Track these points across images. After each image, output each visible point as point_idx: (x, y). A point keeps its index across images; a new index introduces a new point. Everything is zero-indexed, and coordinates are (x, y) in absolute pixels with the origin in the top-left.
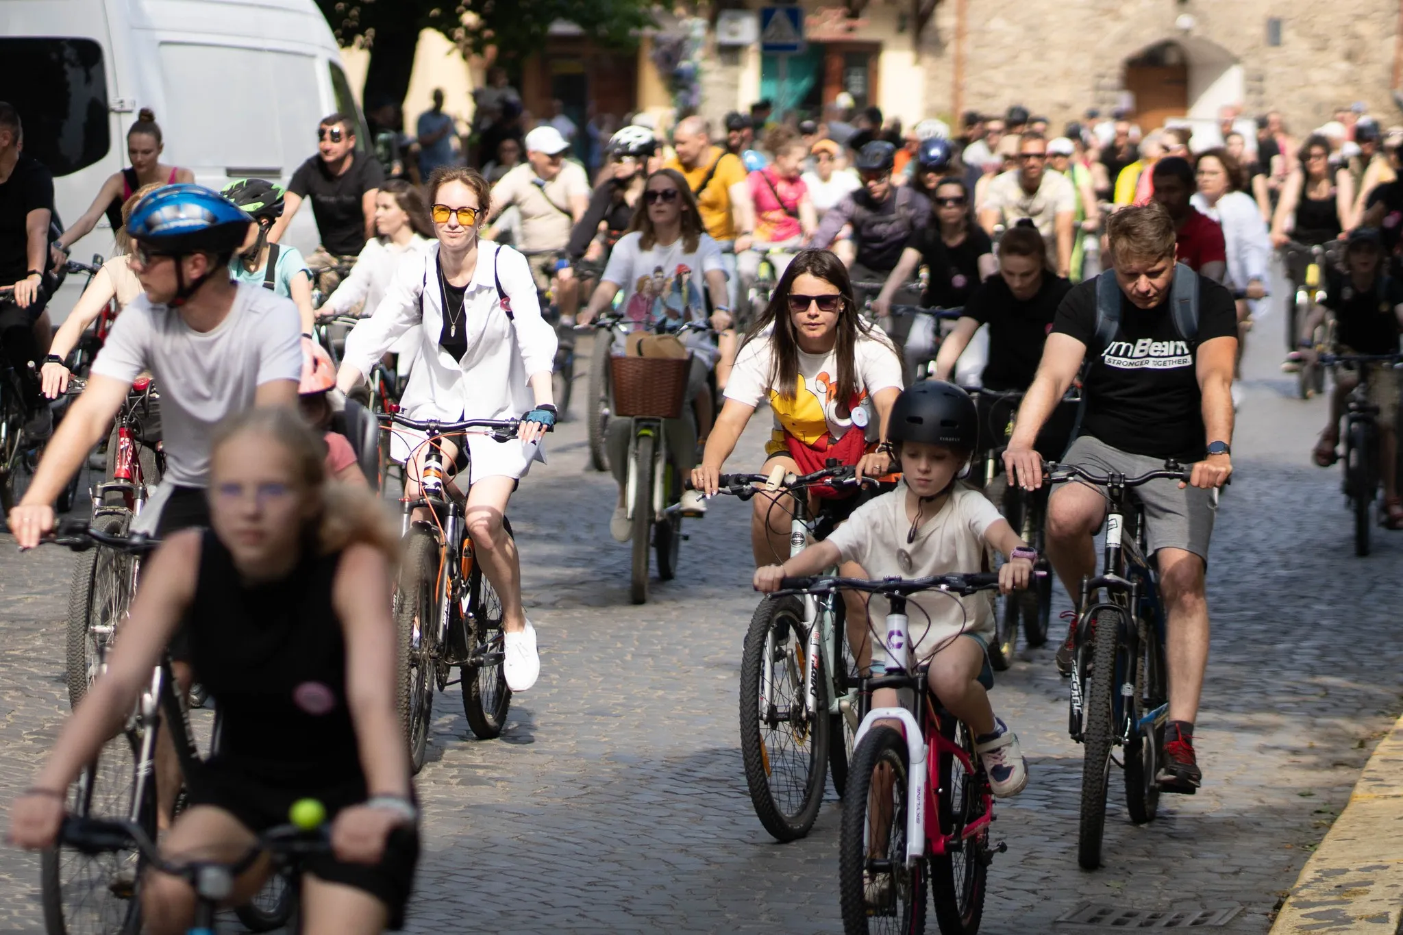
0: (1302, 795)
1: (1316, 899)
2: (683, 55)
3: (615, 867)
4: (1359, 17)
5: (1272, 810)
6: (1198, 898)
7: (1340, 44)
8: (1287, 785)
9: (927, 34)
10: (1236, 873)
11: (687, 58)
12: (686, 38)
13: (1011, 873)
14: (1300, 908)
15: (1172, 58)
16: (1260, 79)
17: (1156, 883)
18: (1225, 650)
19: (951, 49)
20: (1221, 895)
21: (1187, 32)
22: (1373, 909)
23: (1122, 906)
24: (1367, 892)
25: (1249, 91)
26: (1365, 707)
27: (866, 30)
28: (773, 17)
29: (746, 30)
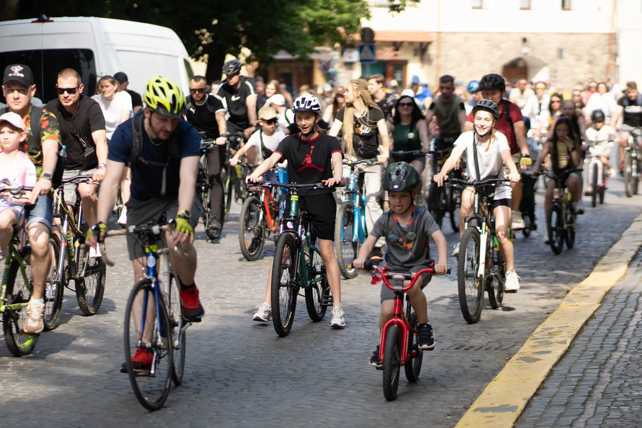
0: (543, 308)
1: (541, 337)
2: (330, 67)
4: (594, 47)
5: (530, 313)
6: (498, 341)
7: (586, 58)
8: (538, 305)
9: (426, 57)
10: (513, 333)
11: (332, 67)
12: (332, 60)
14: (534, 340)
15: (521, 64)
16: (555, 72)
17: (483, 337)
18: (521, 263)
19: (435, 62)
20: (507, 340)
21: (526, 54)
22: (561, 339)
23: (468, 345)
24: (560, 334)
25: (551, 76)
26: (571, 280)
27: (402, 55)
28: (364, 49)
29: (354, 56)
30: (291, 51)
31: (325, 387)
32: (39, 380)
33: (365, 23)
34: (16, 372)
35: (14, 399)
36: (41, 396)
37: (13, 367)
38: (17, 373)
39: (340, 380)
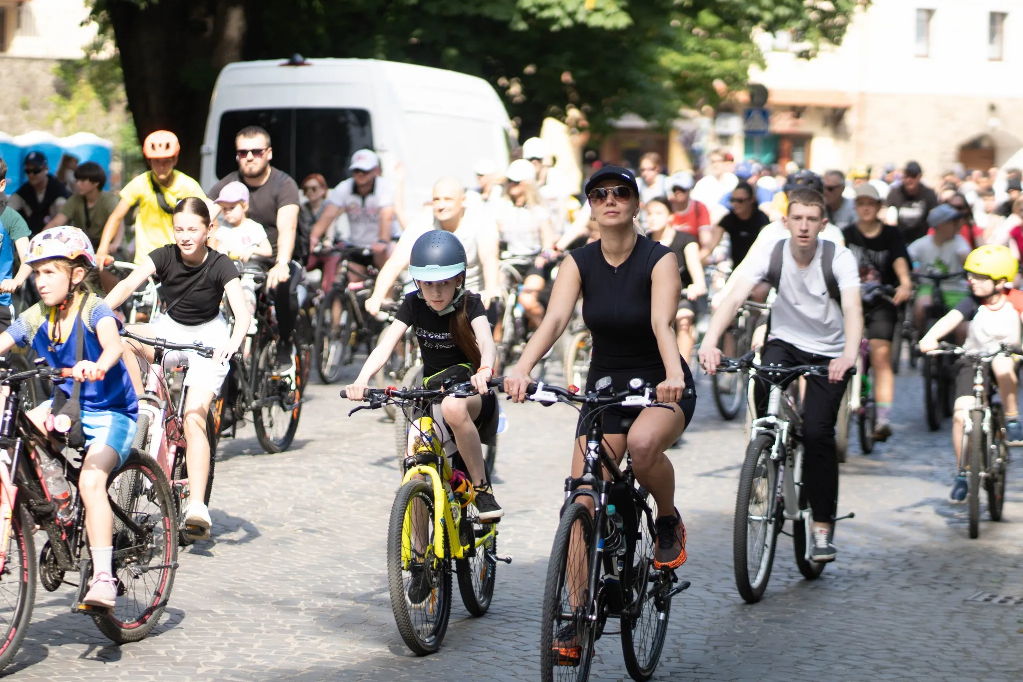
2: (695, 139)
3: (699, 568)
9: (840, 129)
11: (698, 141)
12: (698, 130)
13: (934, 575)
15: (985, 144)
19: (854, 137)
21: (994, 129)
23: (1002, 594)
27: (804, 126)
28: (752, 114)
29: (734, 125)
30: (645, 114)
31: (796, 659)
32: (350, 633)
33: (755, 75)
34: (313, 618)
35: (318, 663)
36: (360, 660)
37: (306, 609)
38: (314, 620)
39: (819, 648)
